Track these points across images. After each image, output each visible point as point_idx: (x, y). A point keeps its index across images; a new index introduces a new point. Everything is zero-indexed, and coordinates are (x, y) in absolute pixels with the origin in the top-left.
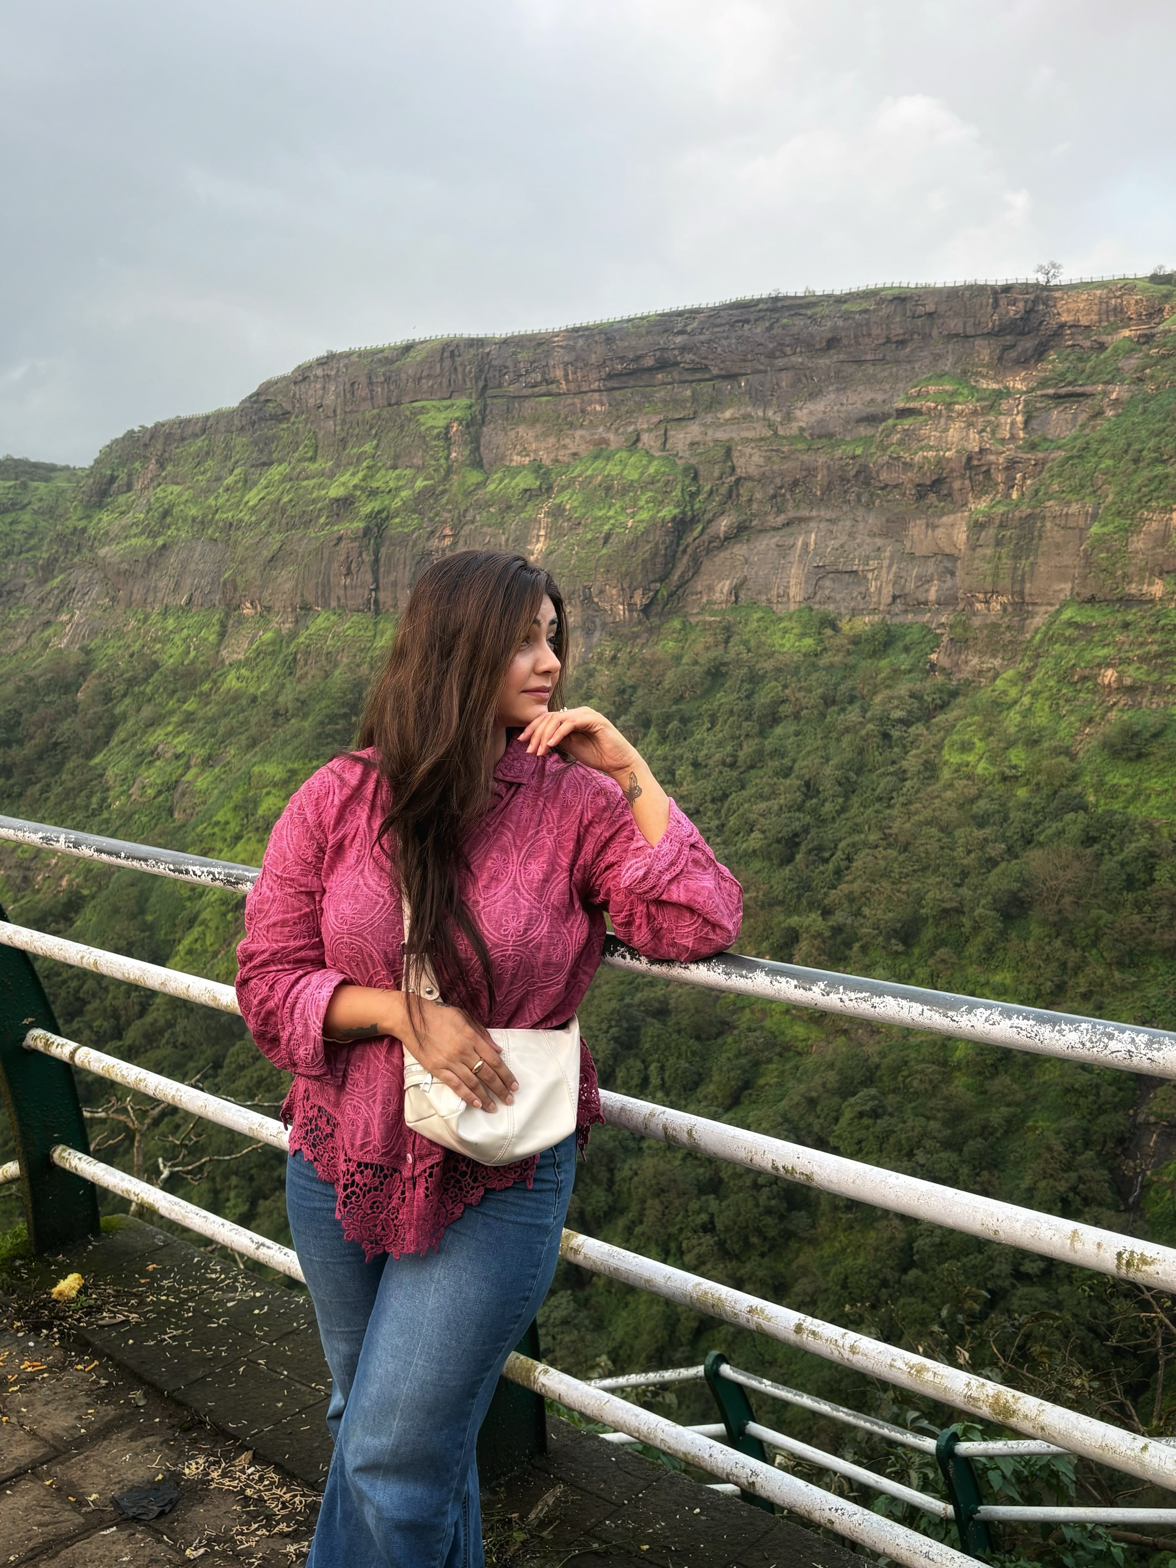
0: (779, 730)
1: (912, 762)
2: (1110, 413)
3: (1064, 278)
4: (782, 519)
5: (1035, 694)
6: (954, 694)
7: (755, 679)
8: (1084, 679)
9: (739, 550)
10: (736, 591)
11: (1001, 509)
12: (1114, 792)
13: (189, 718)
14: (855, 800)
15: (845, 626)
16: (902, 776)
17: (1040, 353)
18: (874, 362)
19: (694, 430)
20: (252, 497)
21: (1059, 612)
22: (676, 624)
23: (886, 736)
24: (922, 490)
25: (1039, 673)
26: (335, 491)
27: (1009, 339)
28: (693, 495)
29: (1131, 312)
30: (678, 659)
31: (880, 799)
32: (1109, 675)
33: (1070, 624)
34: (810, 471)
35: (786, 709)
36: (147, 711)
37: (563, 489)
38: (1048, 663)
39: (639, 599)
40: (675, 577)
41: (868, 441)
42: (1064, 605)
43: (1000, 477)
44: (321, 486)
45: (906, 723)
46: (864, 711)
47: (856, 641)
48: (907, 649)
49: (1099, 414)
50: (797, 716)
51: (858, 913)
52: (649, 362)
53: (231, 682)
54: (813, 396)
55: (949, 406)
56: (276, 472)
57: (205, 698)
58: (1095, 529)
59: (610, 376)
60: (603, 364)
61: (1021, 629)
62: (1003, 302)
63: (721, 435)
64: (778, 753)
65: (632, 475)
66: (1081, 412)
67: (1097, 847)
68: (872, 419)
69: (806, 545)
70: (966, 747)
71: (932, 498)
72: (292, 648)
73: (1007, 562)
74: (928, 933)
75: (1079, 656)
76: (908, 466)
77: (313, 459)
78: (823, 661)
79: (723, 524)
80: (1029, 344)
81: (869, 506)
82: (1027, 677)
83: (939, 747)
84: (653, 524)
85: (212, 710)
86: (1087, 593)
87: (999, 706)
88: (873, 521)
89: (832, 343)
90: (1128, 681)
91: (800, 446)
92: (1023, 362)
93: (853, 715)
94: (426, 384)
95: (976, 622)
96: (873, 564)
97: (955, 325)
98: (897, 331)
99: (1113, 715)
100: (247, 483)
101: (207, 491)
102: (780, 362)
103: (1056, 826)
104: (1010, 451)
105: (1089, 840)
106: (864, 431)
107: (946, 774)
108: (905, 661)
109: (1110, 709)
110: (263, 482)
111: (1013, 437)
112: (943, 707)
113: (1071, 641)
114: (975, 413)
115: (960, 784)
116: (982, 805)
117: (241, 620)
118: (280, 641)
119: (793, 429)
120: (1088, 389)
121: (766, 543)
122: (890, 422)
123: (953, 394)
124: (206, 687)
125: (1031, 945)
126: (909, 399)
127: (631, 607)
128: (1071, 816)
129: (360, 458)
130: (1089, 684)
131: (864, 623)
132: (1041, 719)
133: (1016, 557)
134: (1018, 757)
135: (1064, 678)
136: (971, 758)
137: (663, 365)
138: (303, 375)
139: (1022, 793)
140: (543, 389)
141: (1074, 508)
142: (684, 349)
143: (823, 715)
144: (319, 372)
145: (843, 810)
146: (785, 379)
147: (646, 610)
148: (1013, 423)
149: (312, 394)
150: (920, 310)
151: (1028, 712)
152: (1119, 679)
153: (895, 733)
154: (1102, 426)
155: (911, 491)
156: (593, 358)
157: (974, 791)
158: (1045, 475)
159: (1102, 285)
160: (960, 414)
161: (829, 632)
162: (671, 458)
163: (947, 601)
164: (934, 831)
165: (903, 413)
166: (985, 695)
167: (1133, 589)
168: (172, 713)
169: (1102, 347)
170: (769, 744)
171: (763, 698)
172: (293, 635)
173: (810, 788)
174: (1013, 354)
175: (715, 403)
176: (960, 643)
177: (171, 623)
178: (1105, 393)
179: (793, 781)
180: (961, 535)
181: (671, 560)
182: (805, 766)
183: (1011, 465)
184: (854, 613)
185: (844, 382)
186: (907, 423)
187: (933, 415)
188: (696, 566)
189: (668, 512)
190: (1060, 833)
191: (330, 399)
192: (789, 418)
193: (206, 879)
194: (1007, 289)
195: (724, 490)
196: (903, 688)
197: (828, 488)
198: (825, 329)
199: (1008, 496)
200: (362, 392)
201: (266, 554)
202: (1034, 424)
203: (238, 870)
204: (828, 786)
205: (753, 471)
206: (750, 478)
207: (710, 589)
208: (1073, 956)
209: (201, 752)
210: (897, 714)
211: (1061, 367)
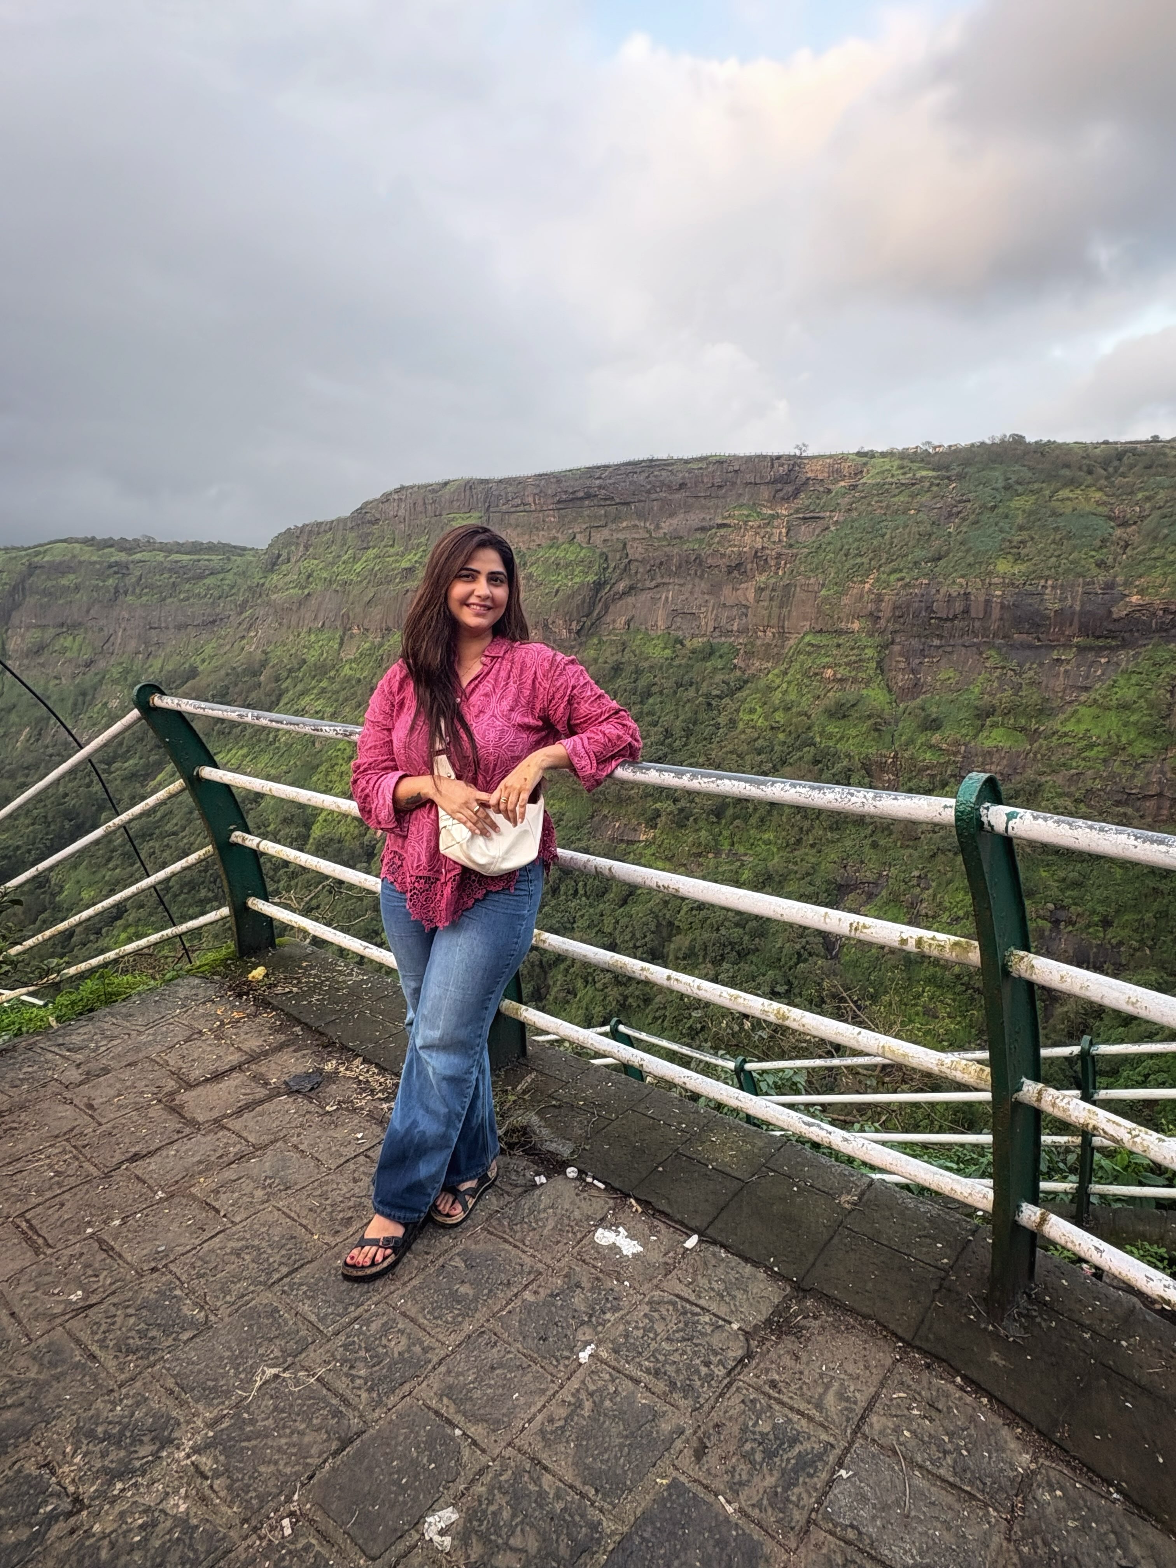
0: (651, 701)
1: (722, 720)
2: (833, 528)
3: (809, 453)
4: (654, 583)
5: (789, 683)
6: (746, 682)
7: (638, 672)
8: (816, 674)
9: (630, 600)
10: (628, 622)
11: (774, 580)
12: (830, 737)
13: (323, 691)
14: (692, 739)
15: (687, 643)
16: (718, 726)
17: (796, 494)
18: (705, 497)
19: (606, 533)
20: (358, 567)
21: (803, 638)
22: (595, 641)
23: (709, 704)
24: (730, 570)
25: (791, 671)
26: (405, 564)
27: (779, 486)
28: (605, 569)
29: (846, 473)
30: (596, 660)
31: (705, 739)
32: (829, 672)
33: (809, 644)
34: (669, 557)
35: (655, 689)
36: (300, 687)
37: (532, 564)
38: (796, 666)
39: (574, 626)
40: (595, 614)
41: (701, 541)
42: (806, 634)
43: (772, 563)
44: (397, 561)
45: (720, 697)
46: (697, 691)
47: (693, 652)
48: (721, 657)
49: (827, 528)
50: (661, 693)
51: (692, 801)
52: (581, 494)
53: (346, 671)
54: (672, 515)
55: (746, 523)
56: (371, 553)
57: (332, 680)
58: (823, 592)
59: (559, 502)
60: (555, 495)
61: (783, 647)
62: (776, 465)
63: (621, 536)
64: (651, 713)
65: (571, 557)
66: (818, 527)
67: (820, 765)
68: (703, 529)
69: (667, 598)
70: (752, 711)
71: (736, 573)
72: (381, 652)
73: (775, 610)
74: (730, 812)
75: (813, 662)
76: (723, 555)
77: (392, 546)
78: (676, 662)
79: (621, 586)
80: (790, 489)
81: (702, 577)
82: (785, 673)
83: (738, 711)
84: (582, 584)
85: (335, 687)
86: (818, 628)
87: (770, 689)
88: (704, 585)
89: (682, 486)
90: (839, 676)
91: (664, 543)
92: (786, 499)
93: (691, 693)
94: (456, 504)
95: (759, 642)
96: (703, 609)
97: (749, 477)
98: (718, 480)
99: (830, 694)
100: (355, 559)
101: (333, 564)
102: (653, 496)
103: (799, 754)
104: (778, 548)
105: (817, 762)
106: (698, 535)
107: (741, 725)
108: (720, 664)
109: (829, 691)
110: (364, 559)
111: (780, 541)
112: (739, 689)
113: (809, 654)
114: (759, 527)
115: (748, 731)
116: (760, 743)
117: (352, 636)
118: (374, 648)
119: (660, 534)
120: (822, 515)
121: (645, 596)
122: (714, 531)
123: (748, 516)
124: (332, 674)
125: (784, 819)
126: (724, 518)
127: (570, 631)
128: (807, 748)
129: (419, 545)
130: (818, 677)
131: (698, 642)
132: (793, 696)
133: (781, 607)
134: (779, 716)
135: (805, 674)
136: (755, 717)
137: (588, 496)
138: (386, 498)
139: (781, 736)
140: (522, 508)
141: (812, 581)
142: (600, 487)
143: (675, 693)
144: (396, 497)
145: (686, 745)
146: (656, 505)
147: (578, 632)
148: (780, 533)
149: (391, 509)
150: (730, 468)
151: (785, 693)
152: (834, 675)
153: (714, 703)
154: (828, 536)
155: (724, 569)
156: (550, 492)
157: (756, 735)
158: (797, 562)
159: (830, 457)
160: (752, 527)
161: (679, 646)
162: (593, 548)
163: (742, 631)
164: (734, 756)
165: (721, 526)
166: (762, 683)
167: (843, 625)
168: (313, 688)
169: (829, 491)
170: (646, 708)
171: (642, 683)
172: (381, 645)
173: (668, 733)
174: (781, 494)
175: (617, 519)
176: (750, 654)
177: (313, 637)
178: (831, 517)
179: (659, 729)
180: (751, 595)
181: (592, 605)
182: (666, 720)
183: (779, 556)
184: (693, 636)
185: (688, 509)
186: (722, 531)
187: (737, 527)
188: (606, 608)
189: (591, 578)
190: (801, 758)
191: (401, 513)
192: (658, 527)
193: (332, 734)
194: (779, 458)
195: (622, 566)
196: (719, 677)
197: (679, 567)
198: (678, 479)
199: (777, 573)
200: (420, 508)
201: (367, 599)
202: (792, 533)
203: (351, 728)
204: (678, 732)
205: (637, 556)
206: (636, 560)
207: (614, 621)
208: (806, 824)
209: (330, 710)
210: (716, 692)
211: (807, 502)
